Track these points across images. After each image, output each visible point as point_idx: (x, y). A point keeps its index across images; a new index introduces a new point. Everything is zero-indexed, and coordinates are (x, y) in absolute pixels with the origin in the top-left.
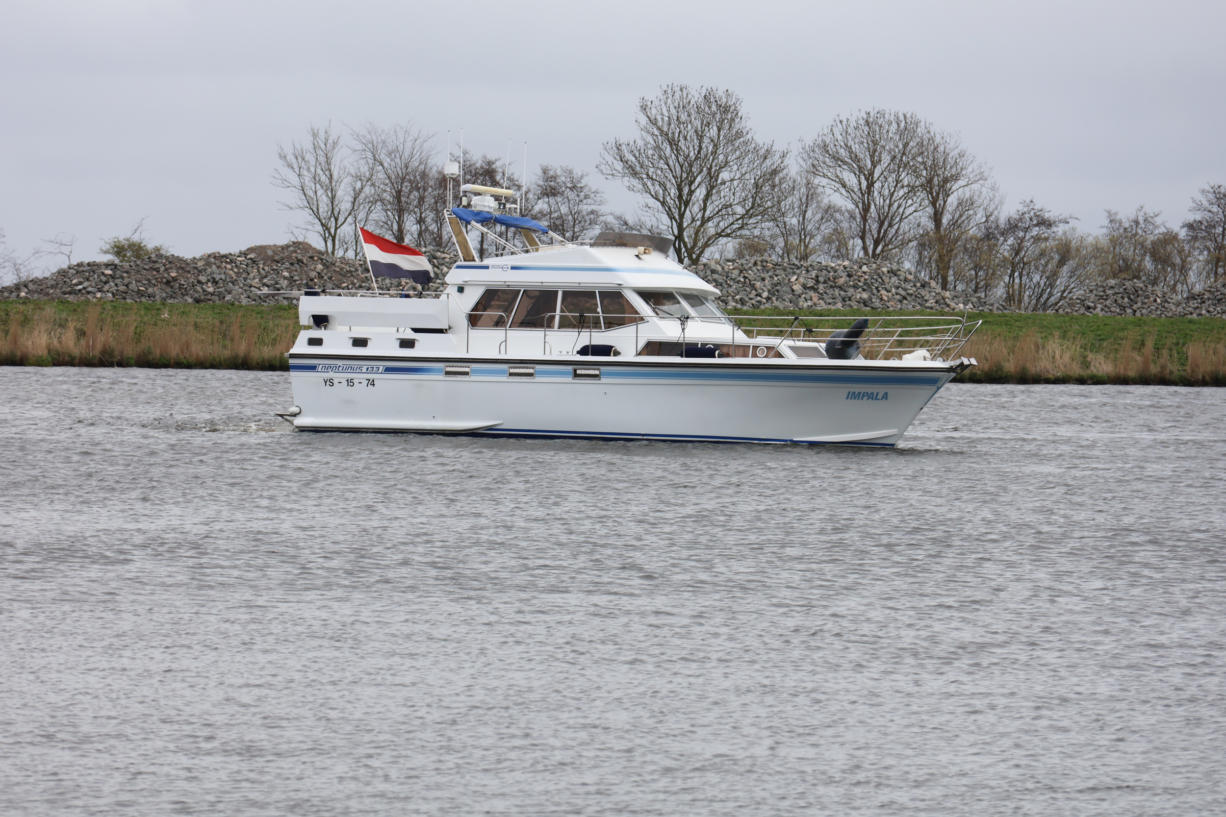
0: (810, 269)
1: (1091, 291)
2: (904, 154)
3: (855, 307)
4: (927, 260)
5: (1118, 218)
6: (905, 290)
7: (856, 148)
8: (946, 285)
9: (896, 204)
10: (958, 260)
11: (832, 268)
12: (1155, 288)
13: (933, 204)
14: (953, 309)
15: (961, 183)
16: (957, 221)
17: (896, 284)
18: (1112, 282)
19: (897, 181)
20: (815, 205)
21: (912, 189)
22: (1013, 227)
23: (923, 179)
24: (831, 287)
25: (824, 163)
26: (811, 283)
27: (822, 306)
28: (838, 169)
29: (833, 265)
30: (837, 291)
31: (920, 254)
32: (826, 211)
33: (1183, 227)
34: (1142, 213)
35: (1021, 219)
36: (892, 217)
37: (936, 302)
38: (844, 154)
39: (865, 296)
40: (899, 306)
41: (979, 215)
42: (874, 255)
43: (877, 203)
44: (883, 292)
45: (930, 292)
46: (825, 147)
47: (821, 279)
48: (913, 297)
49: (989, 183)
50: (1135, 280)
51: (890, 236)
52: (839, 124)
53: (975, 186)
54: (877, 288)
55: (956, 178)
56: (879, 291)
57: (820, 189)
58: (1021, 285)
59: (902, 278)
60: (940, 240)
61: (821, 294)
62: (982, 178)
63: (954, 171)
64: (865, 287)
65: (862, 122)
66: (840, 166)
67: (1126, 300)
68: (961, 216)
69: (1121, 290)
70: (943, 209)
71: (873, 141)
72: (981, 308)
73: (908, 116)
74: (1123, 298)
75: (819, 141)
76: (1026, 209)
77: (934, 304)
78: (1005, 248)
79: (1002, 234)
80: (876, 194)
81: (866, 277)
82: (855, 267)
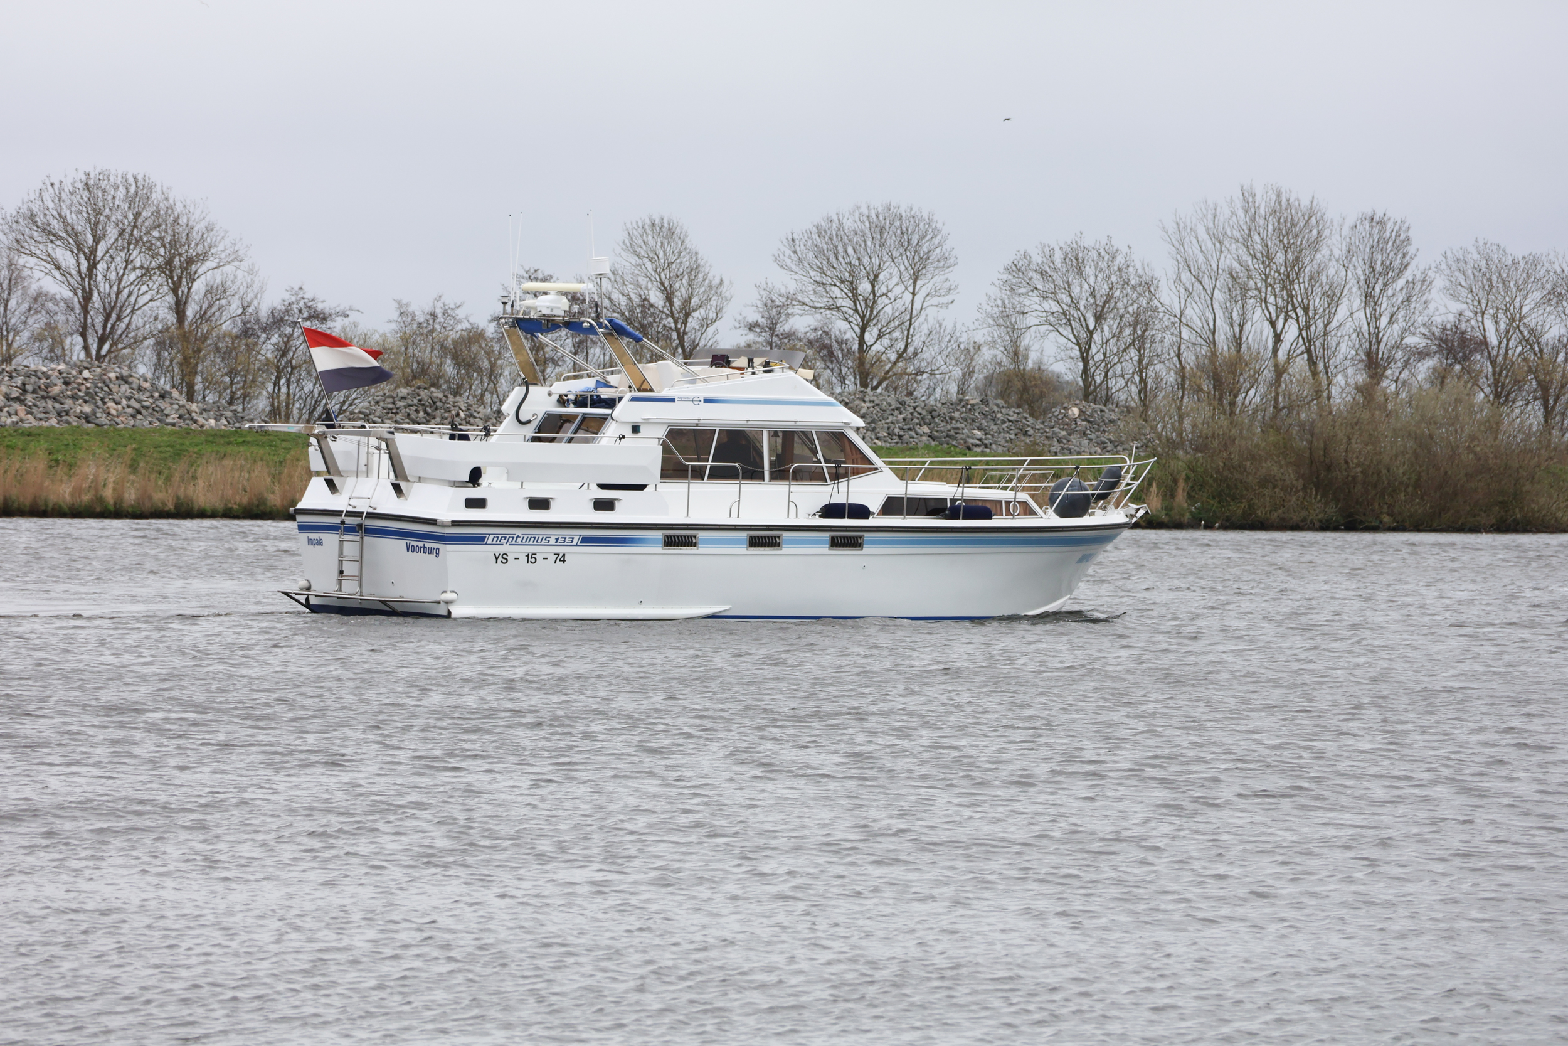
0: (14, 374)
1: (377, 403)
2: (135, 226)
3: (75, 424)
4: (167, 363)
5: (410, 309)
6: (139, 401)
7: (71, 218)
8: (192, 395)
9: (126, 292)
10: (207, 363)
11: (43, 373)
12: (458, 398)
13: (175, 290)
14: (202, 426)
15: (209, 264)
16: (205, 313)
17: (128, 394)
18: (403, 391)
19: (127, 261)
20: (19, 292)
21: (147, 272)
22: (277, 321)
23: (161, 259)
24: (43, 397)
25: (32, 238)
26: (15, 393)
27: (31, 422)
28: (50, 245)
29: (45, 369)
30: (50, 404)
31: (159, 355)
32: (36, 300)
33: (490, 321)
34: (440, 304)
35: (287, 311)
36: (121, 307)
37: (180, 417)
38: (57, 226)
39: (87, 409)
40: (132, 423)
41: (234, 306)
42: (99, 357)
43: (102, 290)
44: (111, 404)
45: (172, 404)
46: (32, 217)
47: (29, 388)
48: (150, 411)
49: (245, 265)
50: (432, 389)
51: (119, 332)
52: (50, 188)
53: (228, 269)
54: (102, 399)
55: (203, 257)
56: (105, 403)
57: (26, 272)
58: (288, 394)
59: (135, 386)
60: (185, 337)
61: (30, 407)
62: (236, 258)
63: (200, 249)
64: (87, 398)
65: (80, 185)
66: (52, 242)
67: (421, 414)
68: (210, 306)
69: (415, 401)
70: (187, 298)
71: (94, 210)
72: (237, 425)
73: (140, 178)
74: (417, 411)
75: (24, 210)
76: (293, 299)
77: (177, 420)
78: (268, 348)
79: (264, 330)
80: (100, 278)
81: (88, 385)
82: (74, 373)
